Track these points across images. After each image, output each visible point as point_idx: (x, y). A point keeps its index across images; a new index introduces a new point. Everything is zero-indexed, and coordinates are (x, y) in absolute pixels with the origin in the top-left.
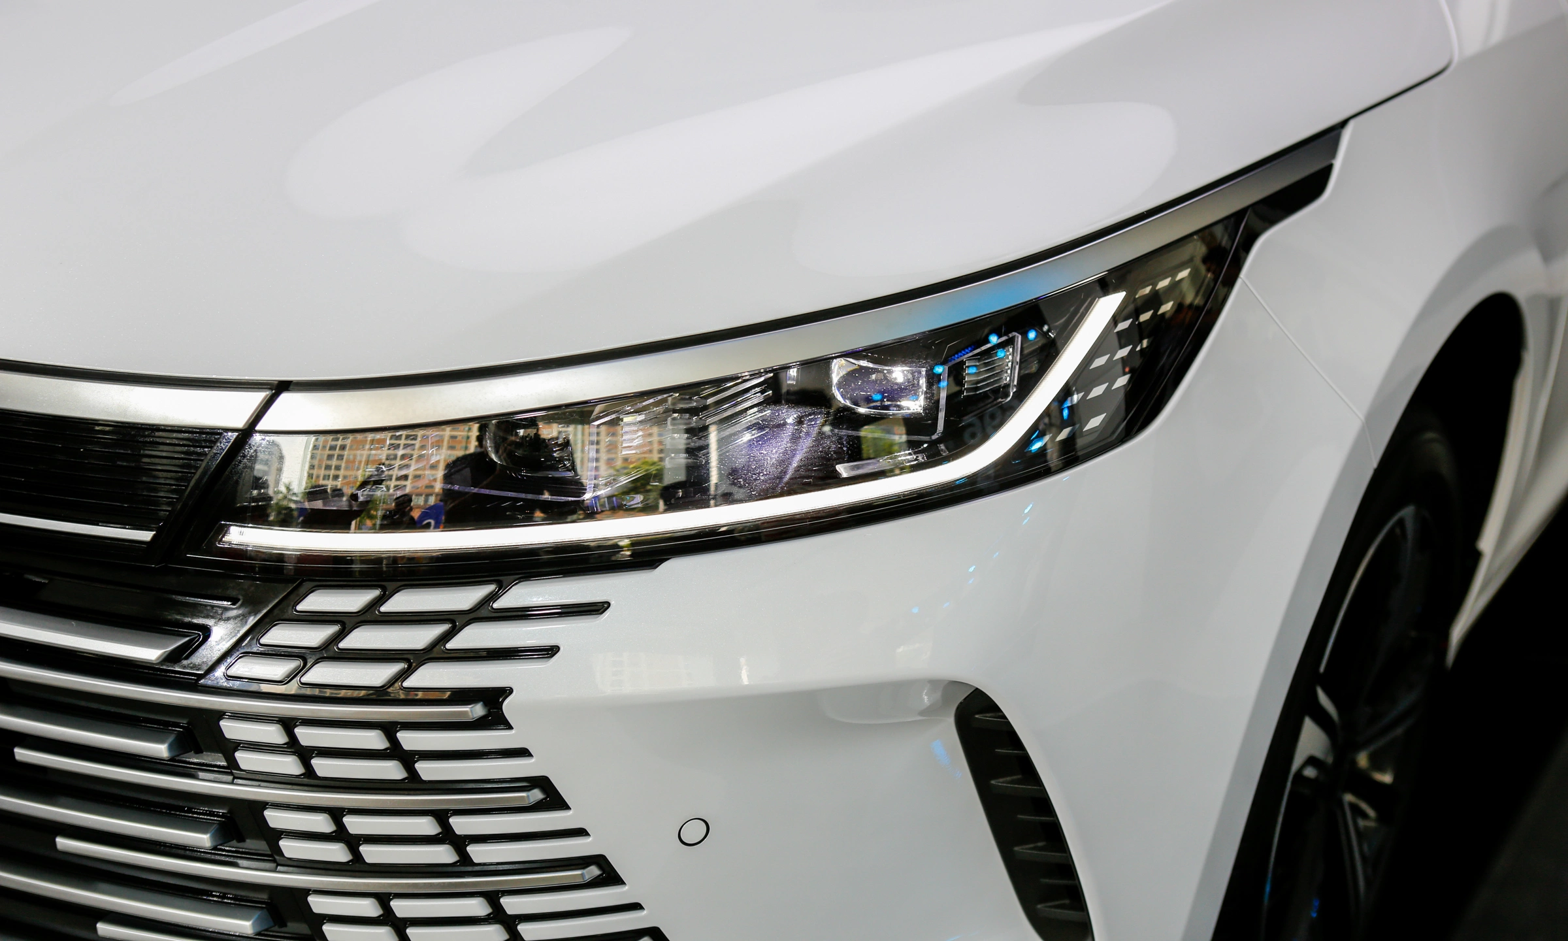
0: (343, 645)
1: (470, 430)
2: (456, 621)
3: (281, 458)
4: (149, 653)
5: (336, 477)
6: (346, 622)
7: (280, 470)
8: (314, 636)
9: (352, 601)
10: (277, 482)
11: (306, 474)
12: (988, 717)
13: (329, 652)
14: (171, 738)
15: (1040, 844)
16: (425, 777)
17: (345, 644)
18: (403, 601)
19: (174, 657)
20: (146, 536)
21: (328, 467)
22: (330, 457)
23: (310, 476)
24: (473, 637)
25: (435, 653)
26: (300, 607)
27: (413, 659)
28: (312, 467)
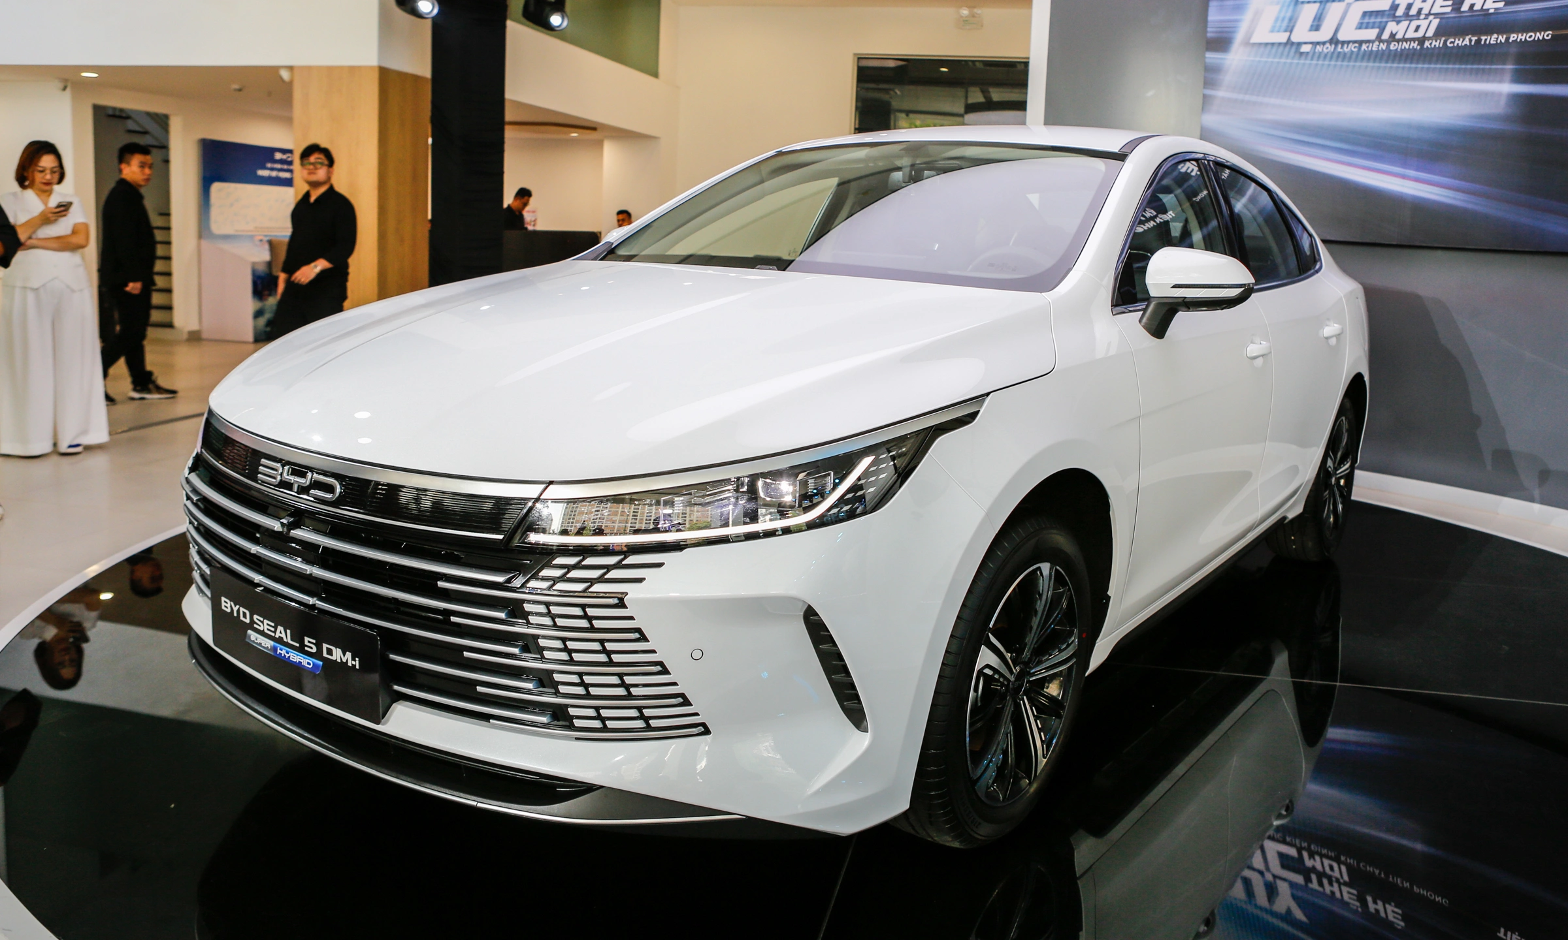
0: (568, 576)
1: (618, 508)
2: (609, 568)
3: (552, 520)
4: (500, 579)
5: (572, 526)
6: (570, 568)
7: (551, 525)
8: (557, 573)
9: (572, 561)
10: (550, 528)
11: (560, 526)
12: (816, 618)
13: (563, 579)
14: (506, 612)
15: (843, 675)
16: (596, 626)
17: (569, 576)
18: (590, 561)
19: (509, 581)
20: (501, 537)
21: (569, 523)
22: (569, 519)
23: (562, 526)
24: (614, 574)
25: (601, 580)
26: (553, 563)
27: (592, 582)
28: (562, 523)
